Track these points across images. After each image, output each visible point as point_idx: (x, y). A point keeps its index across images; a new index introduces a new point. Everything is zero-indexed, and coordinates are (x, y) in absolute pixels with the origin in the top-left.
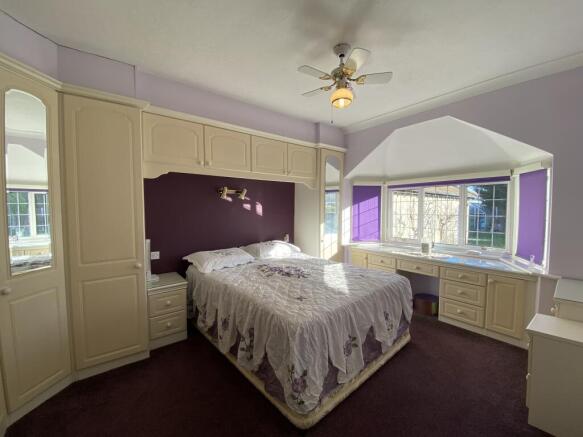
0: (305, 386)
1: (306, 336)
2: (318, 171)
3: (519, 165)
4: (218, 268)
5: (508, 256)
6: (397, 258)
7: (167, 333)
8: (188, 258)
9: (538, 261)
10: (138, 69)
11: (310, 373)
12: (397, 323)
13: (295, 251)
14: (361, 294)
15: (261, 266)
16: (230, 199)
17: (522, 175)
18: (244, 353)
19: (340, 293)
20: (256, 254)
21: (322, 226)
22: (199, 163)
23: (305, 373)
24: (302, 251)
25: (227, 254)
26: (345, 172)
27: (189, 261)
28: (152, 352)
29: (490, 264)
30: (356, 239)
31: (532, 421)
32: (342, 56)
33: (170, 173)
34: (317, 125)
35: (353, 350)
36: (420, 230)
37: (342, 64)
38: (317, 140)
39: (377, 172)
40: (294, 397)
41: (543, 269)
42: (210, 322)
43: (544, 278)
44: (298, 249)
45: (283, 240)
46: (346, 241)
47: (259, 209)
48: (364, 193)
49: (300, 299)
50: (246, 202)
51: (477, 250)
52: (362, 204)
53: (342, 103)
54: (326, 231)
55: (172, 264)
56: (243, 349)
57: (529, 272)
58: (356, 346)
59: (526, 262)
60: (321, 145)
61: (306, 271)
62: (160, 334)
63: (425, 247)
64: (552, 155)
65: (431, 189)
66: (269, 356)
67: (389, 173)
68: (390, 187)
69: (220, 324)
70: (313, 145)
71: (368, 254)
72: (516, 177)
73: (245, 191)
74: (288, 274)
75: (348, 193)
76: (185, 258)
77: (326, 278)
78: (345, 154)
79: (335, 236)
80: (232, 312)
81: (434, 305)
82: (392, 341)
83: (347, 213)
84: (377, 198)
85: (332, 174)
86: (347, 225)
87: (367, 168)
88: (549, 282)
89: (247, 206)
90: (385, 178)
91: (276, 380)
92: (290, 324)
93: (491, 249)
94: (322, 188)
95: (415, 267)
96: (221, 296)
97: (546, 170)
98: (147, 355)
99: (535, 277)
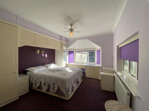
0: (69, 91)
1: (69, 81)
2: (62, 47)
3: (96, 49)
4: (38, 71)
5: (95, 64)
6: (78, 66)
7: (24, 91)
8: (28, 69)
9: (100, 64)
10: (18, 17)
11: (70, 88)
12: (81, 77)
13: (56, 66)
14: (75, 72)
15: (50, 70)
16: (39, 53)
17: (97, 50)
18: (52, 89)
19: (72, 73)
20: (47, 67)
21: (63, 60)
22: (34, 43)
23: (69, 88)
24: (58, 66)
25: (39, 68)
26: (67, 48)
27: (28, 70)
28: (19, 97)
29: (93, 65)
30: (69, 62)
31: (102, 89)
32: (71, 26)
33: (25, 46)
34: (61, 37)
35: (75, 83)
36: (81, 61)
37: (71, 28)
38: (61, 40)
39: (73, 48)
40: (67, 94)
41: (100, 65)
42: (38, 85)
43: (101, 67)
44: (57, 65)
45: (52, 63)
46: (67, 63)
47: (46, 56)
48: (71, 52)
49: (64, 75)
50: (43, 54)
51: (91, 63)
52: (70, 55)
53: (71, 35)
54: (63, 61)
55: (23, 71)
56: (52, 88)
57: (99, 66)
58: (76, 82)
59: (98, 65)
60: (62, 41)
61: (62, 70)
62: (21, 92)
63: (83, 63)
64: (101, 48)
65: (83, 52)
66: (60, 87)
67: (76, 49)
68: (76, 51)
69: (42, 84)
70: (61, 41)
71: (72, 65)
72: (96, 51)
73: (43, 51)
74: (58, 71)
75: (68, 52)
76: (26, 70)
77: (67, 70)
78: (67, 44)
79: (65, 62)
80: (47, 81)
81: (85, 74)
82: (80, 81)
83: (67, 57)
84: (73, 54)
85: (65, 48)
86: (67, 59)
87: (71, 47)
88: (102, 67)
89: (43, 55)
90: (75, 50)
91: (62, 92)
92: (65, 79)
93: (93, 63)
94: (63, 51)
95: (81, 67)
96: (42, 78)
97: (100, 50)
98: (18, 98)
99: (100, 67)
